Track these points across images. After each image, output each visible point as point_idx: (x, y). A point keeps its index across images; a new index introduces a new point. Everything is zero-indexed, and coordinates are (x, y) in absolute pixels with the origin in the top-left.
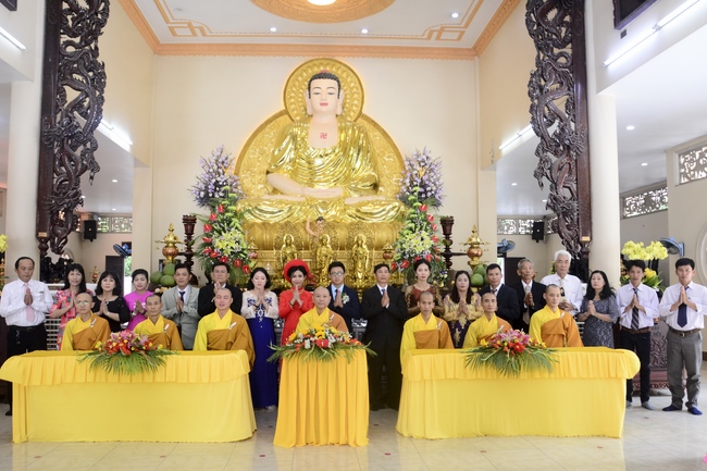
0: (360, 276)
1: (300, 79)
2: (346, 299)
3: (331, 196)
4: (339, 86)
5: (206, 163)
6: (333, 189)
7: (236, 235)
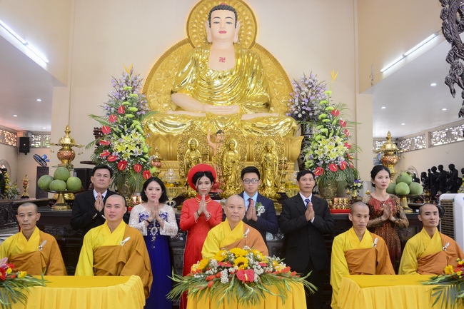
0: (269, 183)
1: (201, 12)
2: (261, 209)
3: (229, 113)
4: (236, 17)
5: (117, 84)
6: (230, 107)
7: (137, 138)
